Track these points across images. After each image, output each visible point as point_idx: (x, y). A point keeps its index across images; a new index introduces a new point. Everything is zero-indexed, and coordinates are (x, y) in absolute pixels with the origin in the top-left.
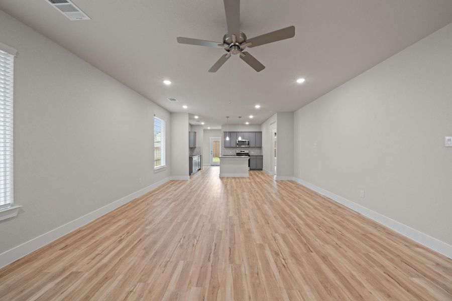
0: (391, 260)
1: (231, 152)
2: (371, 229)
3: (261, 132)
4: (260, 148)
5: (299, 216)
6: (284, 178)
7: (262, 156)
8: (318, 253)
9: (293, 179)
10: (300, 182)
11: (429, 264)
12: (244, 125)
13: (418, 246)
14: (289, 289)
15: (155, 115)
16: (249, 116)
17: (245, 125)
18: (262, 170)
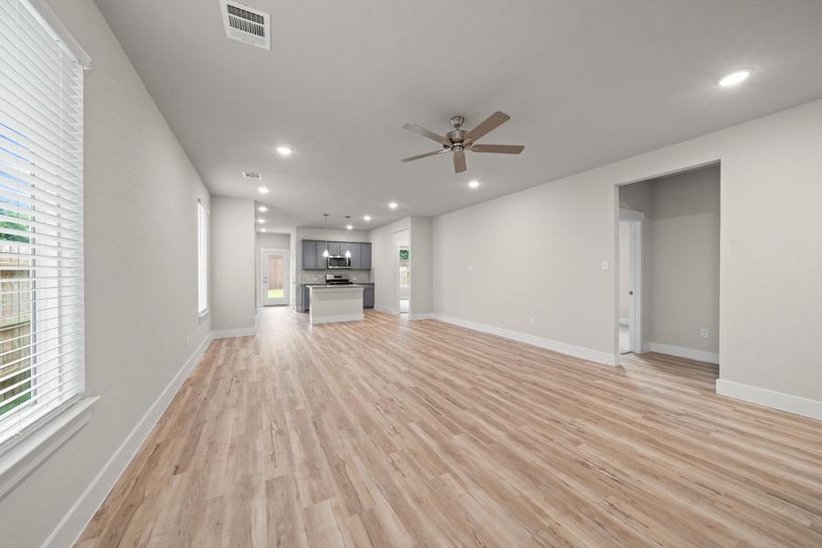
0: (577, 374)
1: (315, 279)
2: (548, 356)
3: (370, 244)
4: (368, 270)
5: (479, 355)
6: (421, 317)
7: (373, 284)
8: (526, 381)
9: (433, 316)
10: (445, 319)
11: (599, 371)
12: (344, 230)
13: (585, 361)
14: (531, 410)
15: (199, 200)
16: (363, 216)
17: (346, 230)
18: (372, 307)
